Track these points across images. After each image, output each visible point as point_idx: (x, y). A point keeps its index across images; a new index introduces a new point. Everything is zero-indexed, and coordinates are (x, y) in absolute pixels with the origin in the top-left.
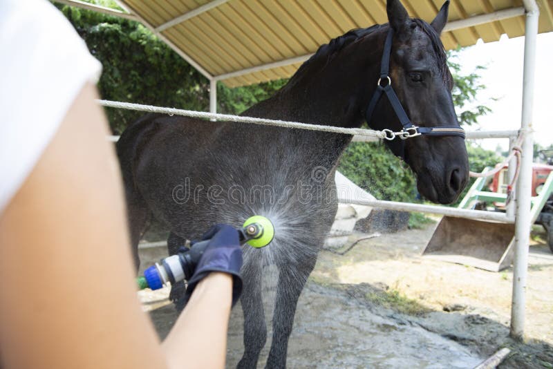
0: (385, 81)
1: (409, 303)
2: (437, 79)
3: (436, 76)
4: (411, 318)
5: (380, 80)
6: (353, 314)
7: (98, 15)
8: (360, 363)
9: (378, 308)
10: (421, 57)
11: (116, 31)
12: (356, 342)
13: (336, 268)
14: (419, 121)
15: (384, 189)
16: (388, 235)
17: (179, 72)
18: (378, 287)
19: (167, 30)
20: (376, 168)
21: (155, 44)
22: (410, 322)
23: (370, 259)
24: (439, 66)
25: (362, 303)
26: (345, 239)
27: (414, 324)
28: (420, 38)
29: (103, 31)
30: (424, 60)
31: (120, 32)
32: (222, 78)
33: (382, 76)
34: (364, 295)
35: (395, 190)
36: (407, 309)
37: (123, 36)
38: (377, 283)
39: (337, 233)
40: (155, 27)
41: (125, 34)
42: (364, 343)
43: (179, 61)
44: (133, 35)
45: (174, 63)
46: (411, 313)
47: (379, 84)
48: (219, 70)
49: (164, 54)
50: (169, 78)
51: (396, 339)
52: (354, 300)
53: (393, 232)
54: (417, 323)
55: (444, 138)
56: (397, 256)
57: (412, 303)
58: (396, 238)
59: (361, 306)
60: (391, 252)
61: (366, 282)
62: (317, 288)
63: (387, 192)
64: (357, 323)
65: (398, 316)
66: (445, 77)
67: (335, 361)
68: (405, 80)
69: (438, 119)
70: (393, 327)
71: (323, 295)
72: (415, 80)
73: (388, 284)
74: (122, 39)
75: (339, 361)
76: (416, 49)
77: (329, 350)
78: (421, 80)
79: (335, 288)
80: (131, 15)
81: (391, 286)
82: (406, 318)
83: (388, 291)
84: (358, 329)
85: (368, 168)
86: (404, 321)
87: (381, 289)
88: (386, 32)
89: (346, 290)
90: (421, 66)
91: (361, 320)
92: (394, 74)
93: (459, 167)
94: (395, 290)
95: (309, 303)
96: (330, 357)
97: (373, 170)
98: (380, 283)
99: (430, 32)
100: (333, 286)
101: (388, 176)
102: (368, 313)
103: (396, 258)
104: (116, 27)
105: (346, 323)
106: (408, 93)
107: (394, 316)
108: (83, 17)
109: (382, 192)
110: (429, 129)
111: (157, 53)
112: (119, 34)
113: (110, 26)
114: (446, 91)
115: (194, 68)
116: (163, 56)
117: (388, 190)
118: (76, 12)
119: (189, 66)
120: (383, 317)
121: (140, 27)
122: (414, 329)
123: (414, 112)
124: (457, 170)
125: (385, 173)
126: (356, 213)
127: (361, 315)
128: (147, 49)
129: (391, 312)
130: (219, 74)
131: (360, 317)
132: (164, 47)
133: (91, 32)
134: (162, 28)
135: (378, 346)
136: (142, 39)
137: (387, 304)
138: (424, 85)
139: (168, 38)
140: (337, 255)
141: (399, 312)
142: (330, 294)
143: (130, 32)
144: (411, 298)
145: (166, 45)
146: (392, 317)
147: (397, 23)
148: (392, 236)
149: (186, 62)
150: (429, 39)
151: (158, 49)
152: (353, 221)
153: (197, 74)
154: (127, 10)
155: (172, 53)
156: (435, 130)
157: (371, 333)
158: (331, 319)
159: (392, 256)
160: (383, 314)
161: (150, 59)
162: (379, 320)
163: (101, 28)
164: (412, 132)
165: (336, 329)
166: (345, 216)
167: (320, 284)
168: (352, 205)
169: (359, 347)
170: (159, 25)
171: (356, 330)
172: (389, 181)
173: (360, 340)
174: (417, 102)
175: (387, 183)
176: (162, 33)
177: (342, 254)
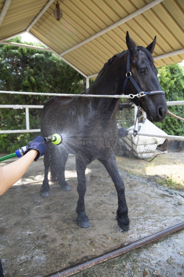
0: (129, 74)
1: (177, 185)
2: (151, 71)
3: (150, 70)
4: (176, 192)
5: (127, 74)
6: (149, 188)
7: (34, 50)
8: (146, 210)
9: (161, 187)
10: (143, 62)
11: (42, 57)
12: (147, 201)
13: (145, 168)
14: (145, 90)
15: (175, 130)
16: (175, 153)
17: (72, 75)
18: (163, 177)
19: (65, 55)
20: (171, 119)
21: (60, 62)
22: (176, 193)
23: (163, 164)
24: (151, 65)
25: (154, 184)
26: (152, 154)
27: (177, 194)
28: (142, 54)
29: (36, 57)
30: (144, 64)
31: (44, 57)
32: (91, 77)
33: (127, 72)
34: (155, 181)
35: (182, 130)
36: (176, 187)
37: (45, 59)
38: (163, 175)
39: (148, 151)
40: (59, 54)
41: (46, 58)
42: (150, 201)
43: (71, 70)
44: (50, 58)
45: (70, 71)
46: (177, 189)
47: (126, 76)
48: (90, 73)
49: (65, 66)
50: (67, 77)
51: (167, 200)
52: (150, 183)
53: (178, 152)
54: (179, 194)
55: (156, 95)
56: (177, 163)
57: (178, 184)
58: (179, 154)
59: (153, 185)
60: (175, 161)
61: (157, 174)
62: (134, 176)
63: (177, 132)
64: (150, 193)
65: (170, 190)
66: (154, 70)
67: (134, 208)
68: (137, 73)
69: (152, 88)
70: (167, 196)
71: (136, 180)
72: (141, 72)
73: (168, 176)
74: (45, 61)
75: (136, 208)
76: (140, 59)
77: (133, 204)
78: (144, 72)
79: (142, 177)
80: (49, 49)
81: (170, 176)
82: (174, 191)
83: (168, 179)
84: (149, 195)
85: (167, 119)
86: (173, 193)
87: (164, 177)
88: (127, 53)
89: (147, 178)
90: (143, 66)
91: (152, 191)
92: (132, 70)
93: (162, 107)
94: (171, 178)
95: (128, 183)
96: (132, 206)
97: (169, 120)
98: (165, 175)
99: (145, 51)
100: (141, 176)
101: (177, 123)
102: (156, 188)
103: (177, 164)
104: (42, 55)
105: (144, 193)
106: (139, 78)
107: (168, 191)
108: (28, 51)
109: (174, 131)
110: (149, 92)
111: (61, 66)
112: (44, 58)
113: (40, 55)
114: (155, 76)
115: (79, 73)
116: (64, 68)
117: (177, 130)
118: (24, 49)
119: (76, 72)
120: (163, 191)
121: (53, 54)
122: (177, 197)
123: (142, 86)
124: (161, 108)
125: (176, 122)
126: (157, 142)
127: (152, 189)
128: (56, 65)
129: (167, 188)
130: (90, 75)
131: (152, 190)
132: (64, 63)
133: (31, 58)
134: (63, 54)
135: (157, 203)
136: (54, 60)
137: (166, 185)
138: (145, 74)
139: (65, 59)
140: (147, 162)
141: (171, 188)
142: (139, 179)
143: (49, 57)
144: (178, 182)
145: (65, 62)
146: (167, 191)
147: (132, 49)
148: (177, 153)
149: (75, 70)
150: (146, 54)
151: (62, 64)
152: (156, 146)
153: (80, 75)
154: (46, 47)
155: (68, 66)
156: (151, 92)
157: (155, 197)
158: (137, 190)
159: (175, 163)
160: (163, 189)
161: (58, 69)
162: (161, 192)
163: (35, 56)
164: (142, 94)
165: (138, 195)
166: (151, 143)
167: (135, 175)
168: (154, 137)
169: (148, 203)
170: (61, 53)
171: (148, 196)
172: (178, 125)
173: (149, 200)
174: (143, 82)
175: (177, 127)
176: (63, 57)
177: (150, 161)
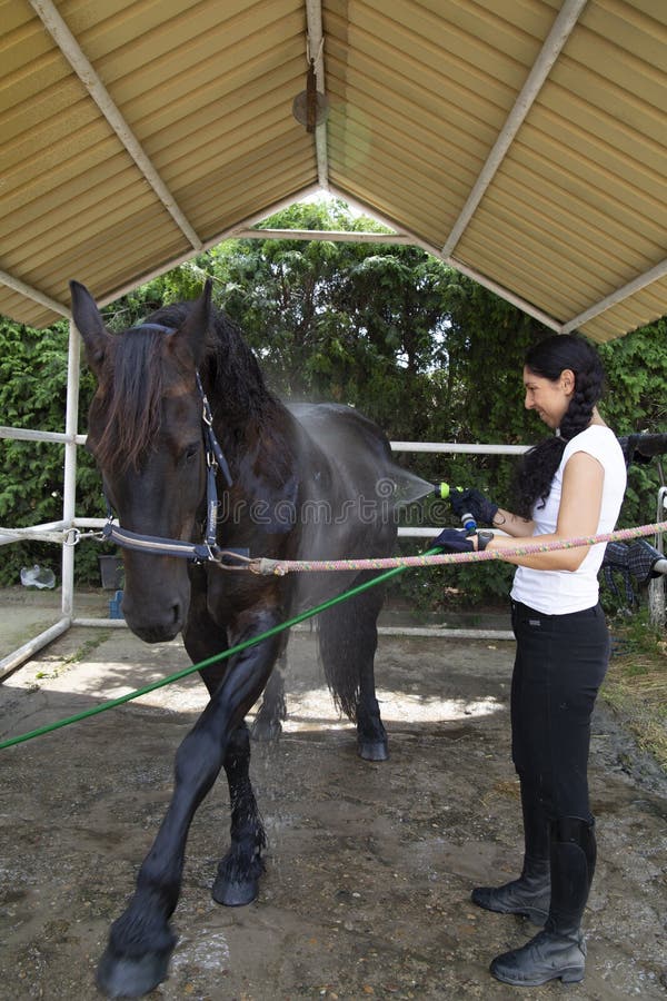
11: (392, 266)
19: (456, 250)
29: (372, 269)
40: (440, 249)
80: (401, 236)
104: (392, 260)
111: (456, 294)
113: (383, 259)
134: (448, 247)
139: (467, 266)
154: (391, 229)
170: (443, 244)
176: (453, 257)
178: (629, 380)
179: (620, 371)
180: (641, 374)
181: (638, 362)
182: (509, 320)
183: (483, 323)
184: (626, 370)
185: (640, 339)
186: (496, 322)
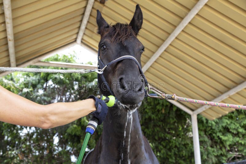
93: (123, 76)
124: (122, 79)
178: (224, 138)
179: (219, 134)
180: (228, 135)
181: (226, 130)
182: (165, 110)
183: (152, 112)
184: (221, 134)
185: (226, 119)
186: (159, 111)
